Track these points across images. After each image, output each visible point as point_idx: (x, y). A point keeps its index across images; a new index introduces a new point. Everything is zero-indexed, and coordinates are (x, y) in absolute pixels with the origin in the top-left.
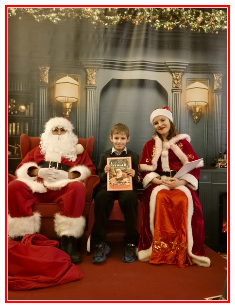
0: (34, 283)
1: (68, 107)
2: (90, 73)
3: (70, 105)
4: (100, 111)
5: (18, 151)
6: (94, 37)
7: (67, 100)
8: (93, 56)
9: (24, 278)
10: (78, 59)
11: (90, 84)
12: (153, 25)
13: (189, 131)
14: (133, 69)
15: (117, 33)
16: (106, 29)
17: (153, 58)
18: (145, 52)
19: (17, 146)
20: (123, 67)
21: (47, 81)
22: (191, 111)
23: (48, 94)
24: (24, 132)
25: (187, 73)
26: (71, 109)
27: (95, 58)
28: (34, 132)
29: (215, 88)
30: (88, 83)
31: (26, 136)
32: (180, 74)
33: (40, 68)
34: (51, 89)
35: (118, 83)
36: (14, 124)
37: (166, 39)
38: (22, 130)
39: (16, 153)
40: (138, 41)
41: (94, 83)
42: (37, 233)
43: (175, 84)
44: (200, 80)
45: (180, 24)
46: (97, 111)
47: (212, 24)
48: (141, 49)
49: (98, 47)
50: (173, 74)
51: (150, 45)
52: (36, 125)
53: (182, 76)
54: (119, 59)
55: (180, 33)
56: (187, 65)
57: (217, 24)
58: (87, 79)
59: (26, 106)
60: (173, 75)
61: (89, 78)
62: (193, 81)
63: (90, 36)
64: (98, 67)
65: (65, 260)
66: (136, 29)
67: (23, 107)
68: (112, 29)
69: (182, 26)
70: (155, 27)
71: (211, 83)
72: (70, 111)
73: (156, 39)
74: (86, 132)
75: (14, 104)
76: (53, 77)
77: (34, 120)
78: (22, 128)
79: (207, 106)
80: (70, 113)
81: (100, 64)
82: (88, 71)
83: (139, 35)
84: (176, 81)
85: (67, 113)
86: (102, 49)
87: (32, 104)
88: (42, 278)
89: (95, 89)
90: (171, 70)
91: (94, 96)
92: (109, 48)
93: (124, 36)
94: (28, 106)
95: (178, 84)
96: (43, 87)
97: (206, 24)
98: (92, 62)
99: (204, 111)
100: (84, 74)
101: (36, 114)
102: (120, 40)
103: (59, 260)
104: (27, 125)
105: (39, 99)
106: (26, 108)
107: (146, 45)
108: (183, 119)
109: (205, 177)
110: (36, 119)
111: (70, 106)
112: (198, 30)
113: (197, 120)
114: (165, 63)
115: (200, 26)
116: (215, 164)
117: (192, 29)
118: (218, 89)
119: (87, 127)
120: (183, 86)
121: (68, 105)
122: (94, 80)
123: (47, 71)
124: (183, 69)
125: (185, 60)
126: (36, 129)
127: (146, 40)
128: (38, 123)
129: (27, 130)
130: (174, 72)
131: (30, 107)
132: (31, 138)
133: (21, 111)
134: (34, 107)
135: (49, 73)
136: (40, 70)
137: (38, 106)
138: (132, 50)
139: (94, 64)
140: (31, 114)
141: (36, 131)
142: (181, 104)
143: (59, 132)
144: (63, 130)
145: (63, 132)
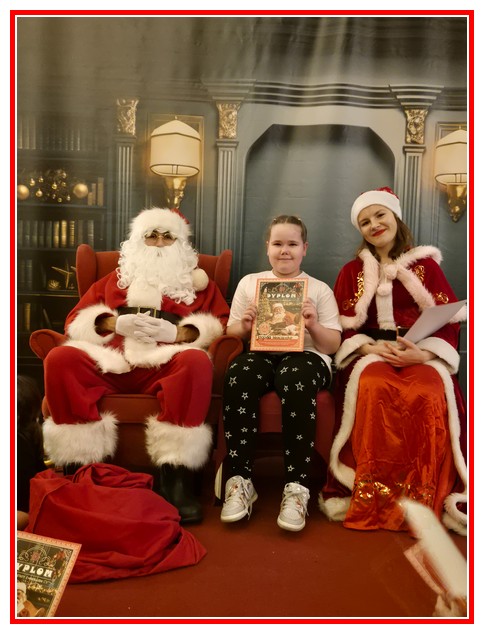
1: (177, 186)
2: (225, 113)
3: (183, 181)
4: (245, 195)
5: (73, 280)
6: (233, 33)
7: (175, 172)
8: (233, 75)
10: (200, 82)
11: (224, 137)
13: (440, 238)
14: (318, 102)
15: (284, 23)
17: (362, 79)
18: (345, 66)
19: (71, 270)
20: (296, 99)
21: (133, 131)
22: (446, 196)
23: (134, 159)
24: (86, 240)
25: (437, 109)
26: (184, 190)
27: (235, 80)
28: (105, 240)
30: (221, 134)
31: (87, 251)
32: (422, 112)
33: (118, 103)
34: (142, 148)
35: (285, 135)
36: (64, 224)
37: (392, 35)
38: (81, 237)
39: (69, 285)
40: (330, 40)
41: (233, 134)
43: (411, 134)
46: (240, 195)
48: (336, 58)
49: (242, 54)
50: (407, 112)
51: (356, 49)
52: (109, 226)
53: (426, 117)
54: (287, 81)
56: (439, 92)
58: (218, 126)
59: (88, 184)
60: (406, 116)
61: (223, 124)
62: (451, 127)
63: (226, 31)
64: (242, 99)
65: (167, 518)
67: (82, 188)
72: (181, 194)
73: (370, 34)
74: (215, 240)
75: (64, 180)
76: (146, 123)
77: (106, 216)
78: (81, 231)
80: (182, 200)
81: (247, 91)
82: (220, 107)
83: (333, 26)
84: (413, 129)
85: (176, 201)
86: (250, 58)
87: (101, 180)
88: (116, 557)
89: (236, 147)
90: (403, 104)
91: (233, 162)
92: (266, 57)
93: (300, 30)
94: (94, 185)
95: (417, 134)
96: (125, 144)
98: (230, 88)
100: (212, 114)
101: (109, 201)
102: (291, 39)
103: (154, 519)
104: (91, 226)
105: (115, 170)
106: (90, 190)
107: (347, 50)
110: (109, 213)
111: (182, 184)
113: (457, 213)
114: (390, 88)
119: (218, 230)
120: (429, 140)
121: (177, 183)
122: (234, 128)
123: (134, 109)
124: (430, 101)
125: (434, 83)
126: (109, 233)
127: (349, 38)
128: (114, 222)
129: (92, 235)
130: (410, 108)
131: (97, 187)
132: (98, 253)
133: (78, 196)
134: (105, 186)
135: (137, 114)
136: (117, 106)
137: (115, 184)
138: (316, 60)
139: (233, 91)
140: (100, 202)
141: (109, 238)
142: (424, 180)
143: (160, 242)
144: (168, 237)
145: (167, 241)
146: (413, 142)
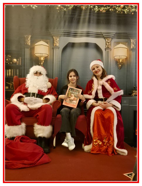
0: (21, 164)
1: (42, 60)
2: (55, 39)
5: (12, 86)
6: (57, 17)
7: (41, 55)
8: (58, 28)
9: (15, 162)
10: (48, 30)
11: (55, 46)
12: (93, 10)
13: (116, 74)
14: (81, 36)
15: (72, 14)
16: (65, 12)
17: (93, 30)
18: (89, 26)
19: (12, 83)
20: (75, 35)
21: (30, 44)
22: (117, 62)
23: (30, 52)
24: (16, 75)
25: (114, 38)
26: (44, 61)
27: (58, 30)
28: (22, 74)
29: (132, 47)
30: (54, 45)
31: (17, 77)
32: (110, 39)
33: (25, 36)
34: (32, 49)
35: (72, 45)
36: (10, 70)
37: (102, 18)
38: (15, 74)
39: (11, 88)
40: (84, 19)
41: (58, 45)
42: (23, 135)
43: (107, 45)
44: (123, 43)
45: (110, 8)
46: (60, 62)
47: (130, 9)
48: (86, 24)
49: (60, 23)
50: (106, 39)
51: (92, 22)
52: (23, 71)
54: (73, 30)
55: (110, 14)
56: (115, 33)
57: (132, 8)
58: (53, 43)
59: (17, 59)
60: (106, 40)
61: (55, 42)
62: (118, 43)
63: (56, 16)
64: (60, 35)
65: (40, 151)
66: (83, 12)
67: (15, 60)
68: (69, 12)
69: (111, 10)
70: (95, 11)
71: (129, 45)
72: (43, 62)
73: (95, 18)
75: (10, 58)
76: (33, 42)
77: (22, 68)
78: (15, 72)
79: (126, 59)
80: (44, 63)
81: (62, 33)
82: (54, 37)
83: (85, 15)
85: (42, 64)
86: (62, 24)
87: (20, 58)
88: (26, 162)
89: (59, 49)
90: (105, 37)
91: (58, 53)
92: (67, 24)
93: (76, 16)
94: (18, 59)
95: (109, 45)
96: (27, 48)
97: (126, 8)
98: (57, 32)
99: (124, 62)
100: (52, 39)
101: (23, 64)
102: (74, 19)
103: (37, 151)
104: (18, 71)
105: (24, 55)
106: (17, 60)
107: (89, 22)
108: (112, 66)
109: (125, 102)
110: (23, 67)
111: (44, 59)
112: (121, 12)
113: (120, 67)
114: (101, 32)
115: (122, 10)
116: (131, 94)
117: (117, 12)
118: (133, 48)
119: (54, 72)
120: (112, 47)
121: (42, 59)
122: (58, 43)
123: (30, 38)
124: (112, 36)
125: (113, 31)
126: (23, 73)
127: (89, 19)
128: (24, 69)
129: (18, 73)
131: (19, 60)
132: (20, 78)
133: (14, 62)
134: (22, 60)
135: (31, 39)
137: (24, 59)
138: (81, 25)
139: (58, 33)
140: (20, 64)
141: (23, 74)
142: (111, 57)
143: (38, 75)
144: (40, 74)
145: (40, 75)
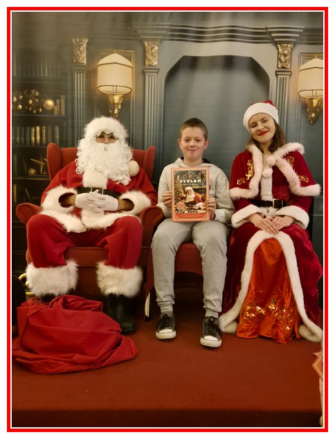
1: (116, 101)
2: (149, 48)
3: (120, 98)
4: (164, 106)
5: (45, 168)
7: (115, 91)
8: (155, 20)
9: (53, 358)
10: (131, 25)
11: (149, 65)
13: (301, 136)
17: (246, 22)
19: (44, 161)
20: (200, 37)
21: (85, 62)
22: (306, 106)
23: (86, 82)
24: (54, 140)
25: (300, 43)
26: (121, 104)
27: (157, 23)
30: (147, 63)
31: (55, 147)
32: (289, 45)
33: (74, 42)
34: (91, 74)
35: (191, 63)
36: (38, 128)
38: (50, 138)
39: (43, 171)
41: (155, 63)
43: (281, 62)
44: (321, 56)
46: (160, 106)
50: (279, 46)
52: (70, 130)
53: (292, 49)
54: (194, 24)
56: (302, 31)
58: (144, 57)
59: (54, 100)
60: (278, 48)
61: (149, 56)
62: (310, 56)
64: (162, 37)
67: (50, 103)
72: (120, 107)
75: (37, 97)
76: (94, 56)
77: (67, 123)
78: (50, 133)
80: (120, 111)
81: (165, 32)
82: (146, 44)
84: (283, 58)
85: (116, 111)
87: (63, 97)
88: (77, 357)
89: (157, 73)
90: (275, 40)
91: (156, 83)
94: (58, 101)
95: (286, 61)
96: (80, 71)
98: (153, 30)
100: (140, 49)
101: (70, 113)
104: (57, 130)
105: (73, 90)
106: (55, 104)
110: (70, 120)
111: (120, 100)
113: (313, 118)
114: (266, 29)
119: (146, 132)
120: (294, 66)
121: (117, 99)
122: (156, 58)
123: (85, 45)
124: (295, 38)
125: (298, 23)
126: (70, 134)
128: (73, 127)
129: (58, 136)
130: (281, 43)
131: (60, 102)
132: (63, 149)
133: (47, 109)
134: (66, 101)
135: (87, 49)
136: (73, 44)
137: (73, 99)
139: (155, 32)
140: (63, 113)
141: (70, 139)
142: (290, 95)
143: (107, 140)
144: (112, 137)
145: (112, 140)
146: (283, 67)
